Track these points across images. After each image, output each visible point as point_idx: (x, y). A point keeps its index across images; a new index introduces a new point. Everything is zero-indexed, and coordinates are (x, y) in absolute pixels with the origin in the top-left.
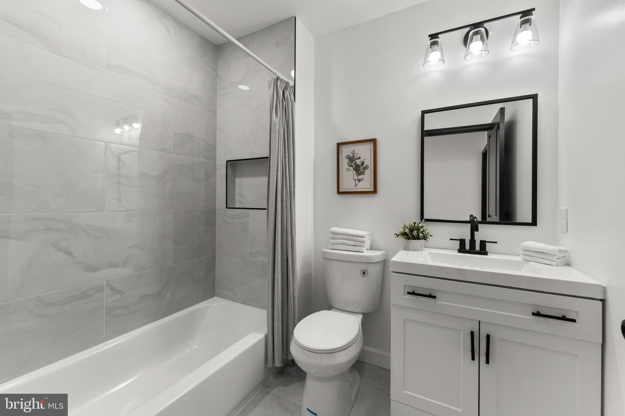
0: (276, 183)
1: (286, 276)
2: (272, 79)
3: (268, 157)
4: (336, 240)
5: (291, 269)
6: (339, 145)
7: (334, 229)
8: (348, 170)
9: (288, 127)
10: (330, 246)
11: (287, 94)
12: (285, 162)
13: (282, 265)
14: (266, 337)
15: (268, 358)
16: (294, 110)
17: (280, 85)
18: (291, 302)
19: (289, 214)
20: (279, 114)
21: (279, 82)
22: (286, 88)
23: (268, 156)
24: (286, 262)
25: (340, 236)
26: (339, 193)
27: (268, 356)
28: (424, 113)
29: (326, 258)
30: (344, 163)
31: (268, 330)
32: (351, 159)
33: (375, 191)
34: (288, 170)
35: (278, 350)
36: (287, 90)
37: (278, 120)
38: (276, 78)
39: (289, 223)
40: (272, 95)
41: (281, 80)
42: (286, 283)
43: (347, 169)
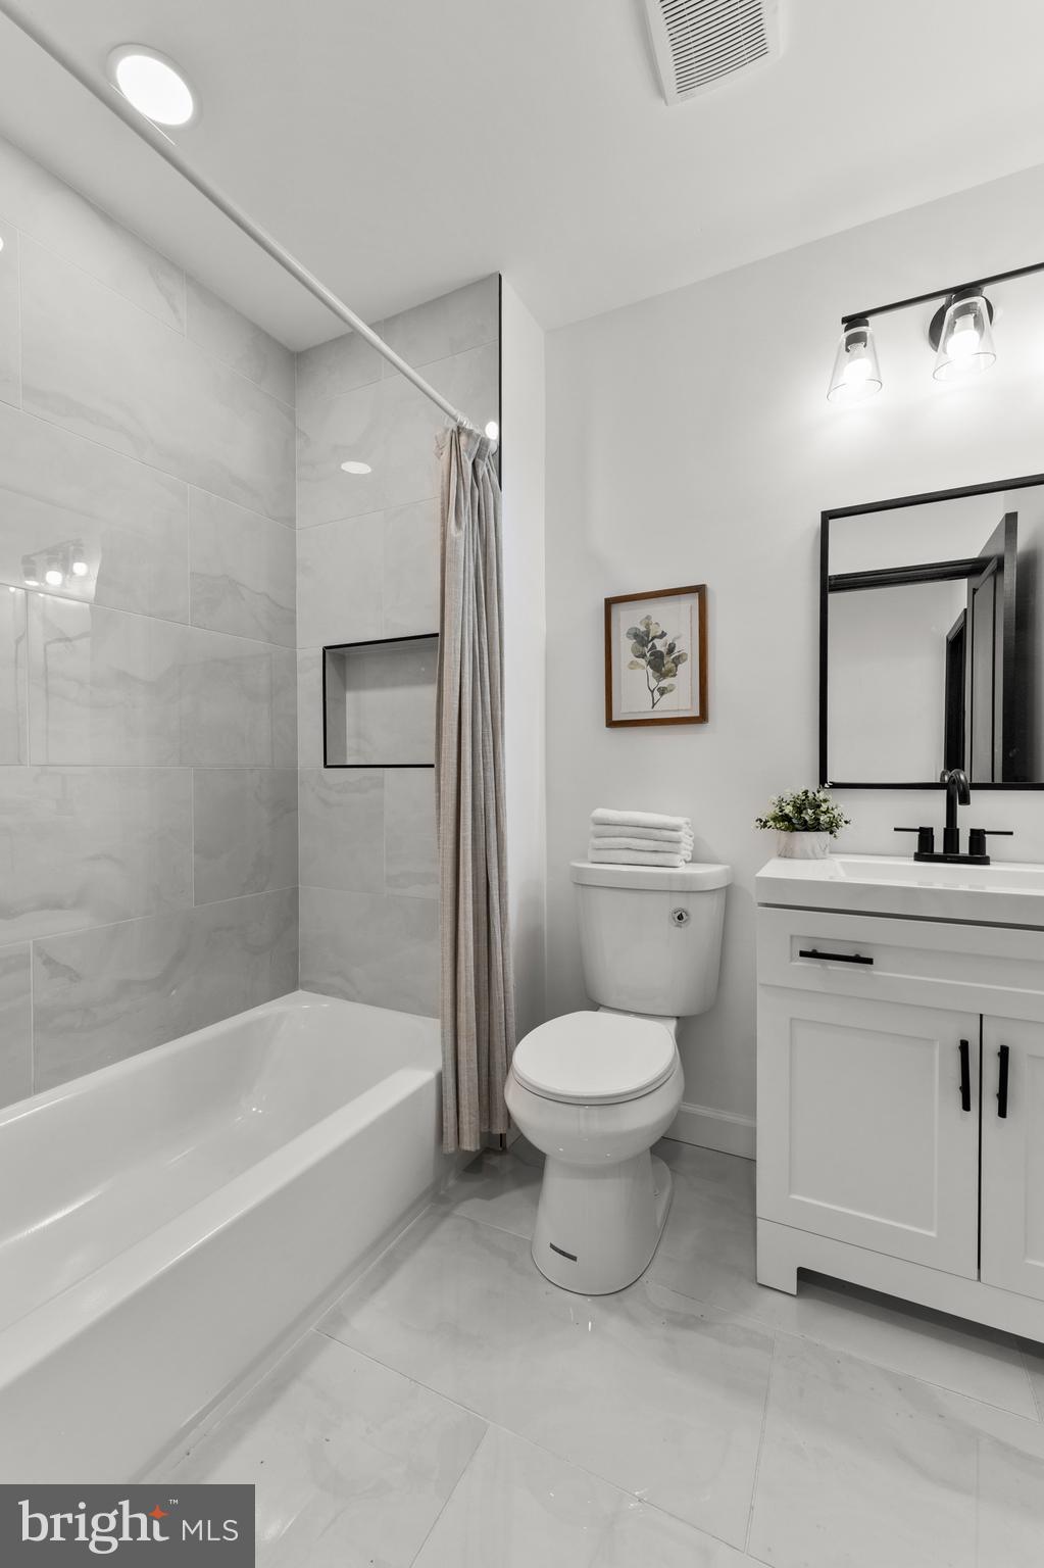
0: (458, 694)
1: (484, 928)
2: (447, 430)
3: (436, 635)
4: (607, 840)
5: (497, 911)
6: (610, 604)
7: (601, 813)
8: (632, 665)
9: (485, 555)
10: (592, 856)
11: (482, 470)
12: (480, 643)
13: (475, 902)
14: (440, 1077)
15: (445, 1130)
16: (499, 512)
17: (468, 444)
18: (498, 994)
19: (490, 774)
20: (465, 520)
21: (463, 439)
22: (480, 454)
23: (437, 630)
24: (485, 893)
25: (618, 828)
26: (611, 723)
27: (445, 1124)
28: (828, 516)
29: (582, 884)
30: (624, 647)
31: (444, 1060)
32: (642, 639)
33: (703, 717)
34: (486, 662)
35: (469, 1109)
36: (484, 460)
37: (461, 534)
38: (455, 429)
39: (492, 795)
40: (446, 473)
41: (470, 433)
42: (486, 945)
43: (632, 663)
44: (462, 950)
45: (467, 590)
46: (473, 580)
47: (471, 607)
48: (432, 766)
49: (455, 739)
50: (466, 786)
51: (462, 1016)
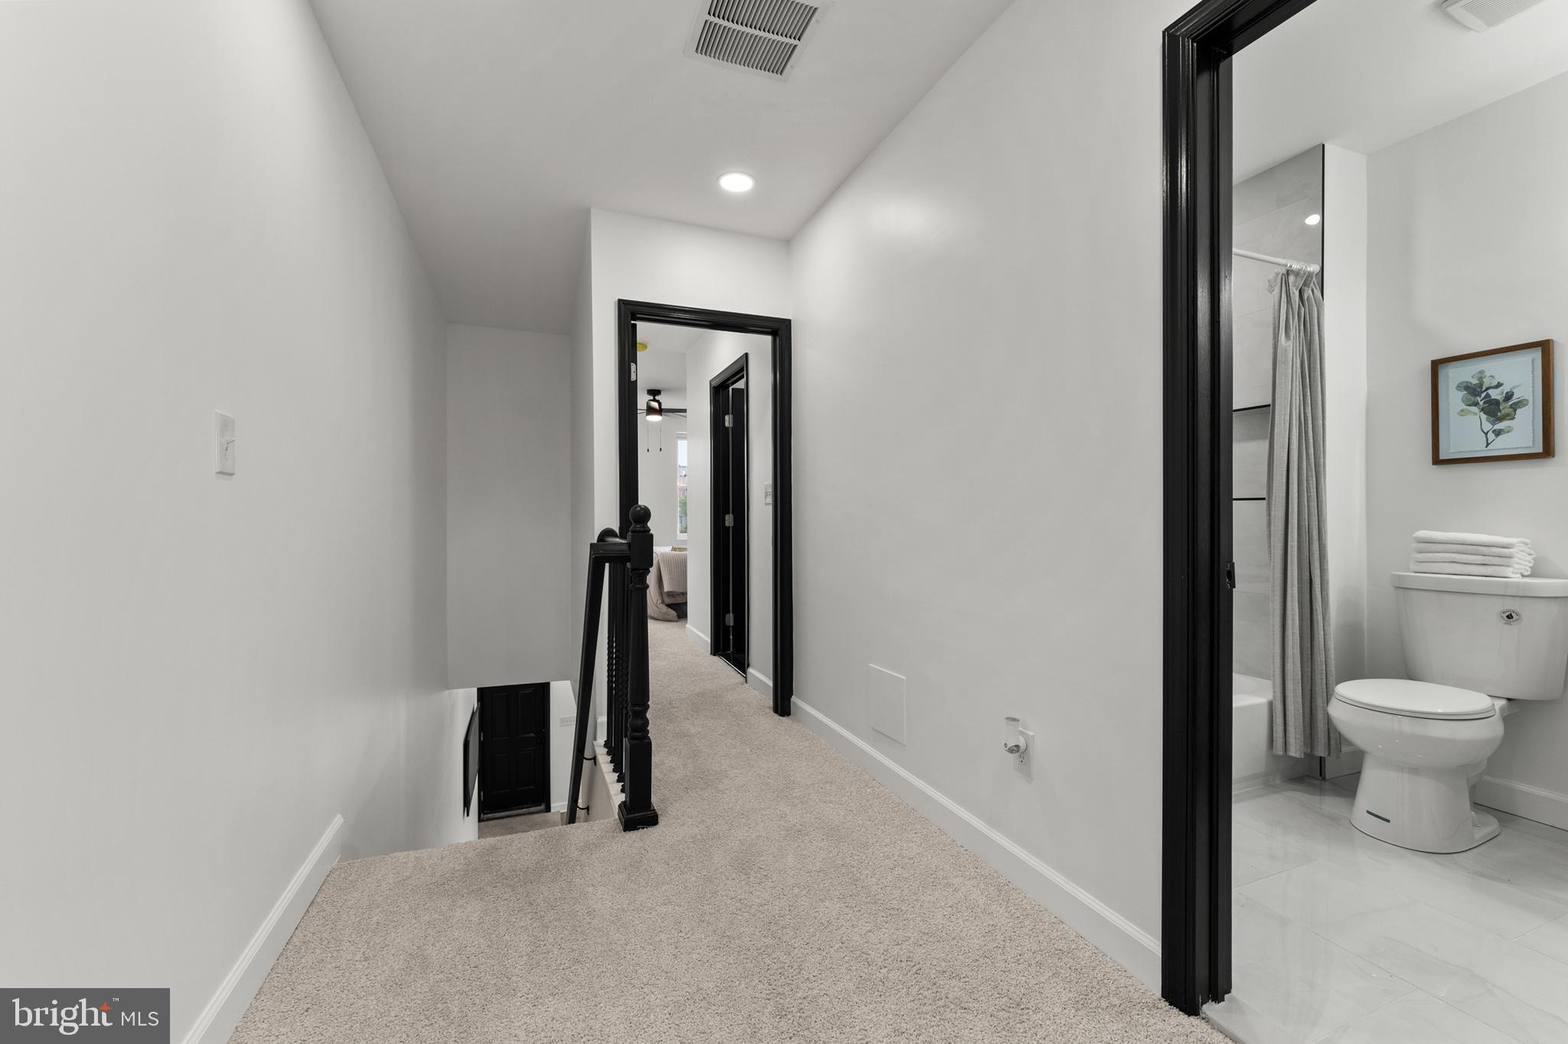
44: (1289, 622)
45: (1294, 379)
46: (1299, 370)
47: (1298, 390)
48: (1264, 499)
49: (1284, 480)
50: (1293, 512)
51: (1289, 666)
